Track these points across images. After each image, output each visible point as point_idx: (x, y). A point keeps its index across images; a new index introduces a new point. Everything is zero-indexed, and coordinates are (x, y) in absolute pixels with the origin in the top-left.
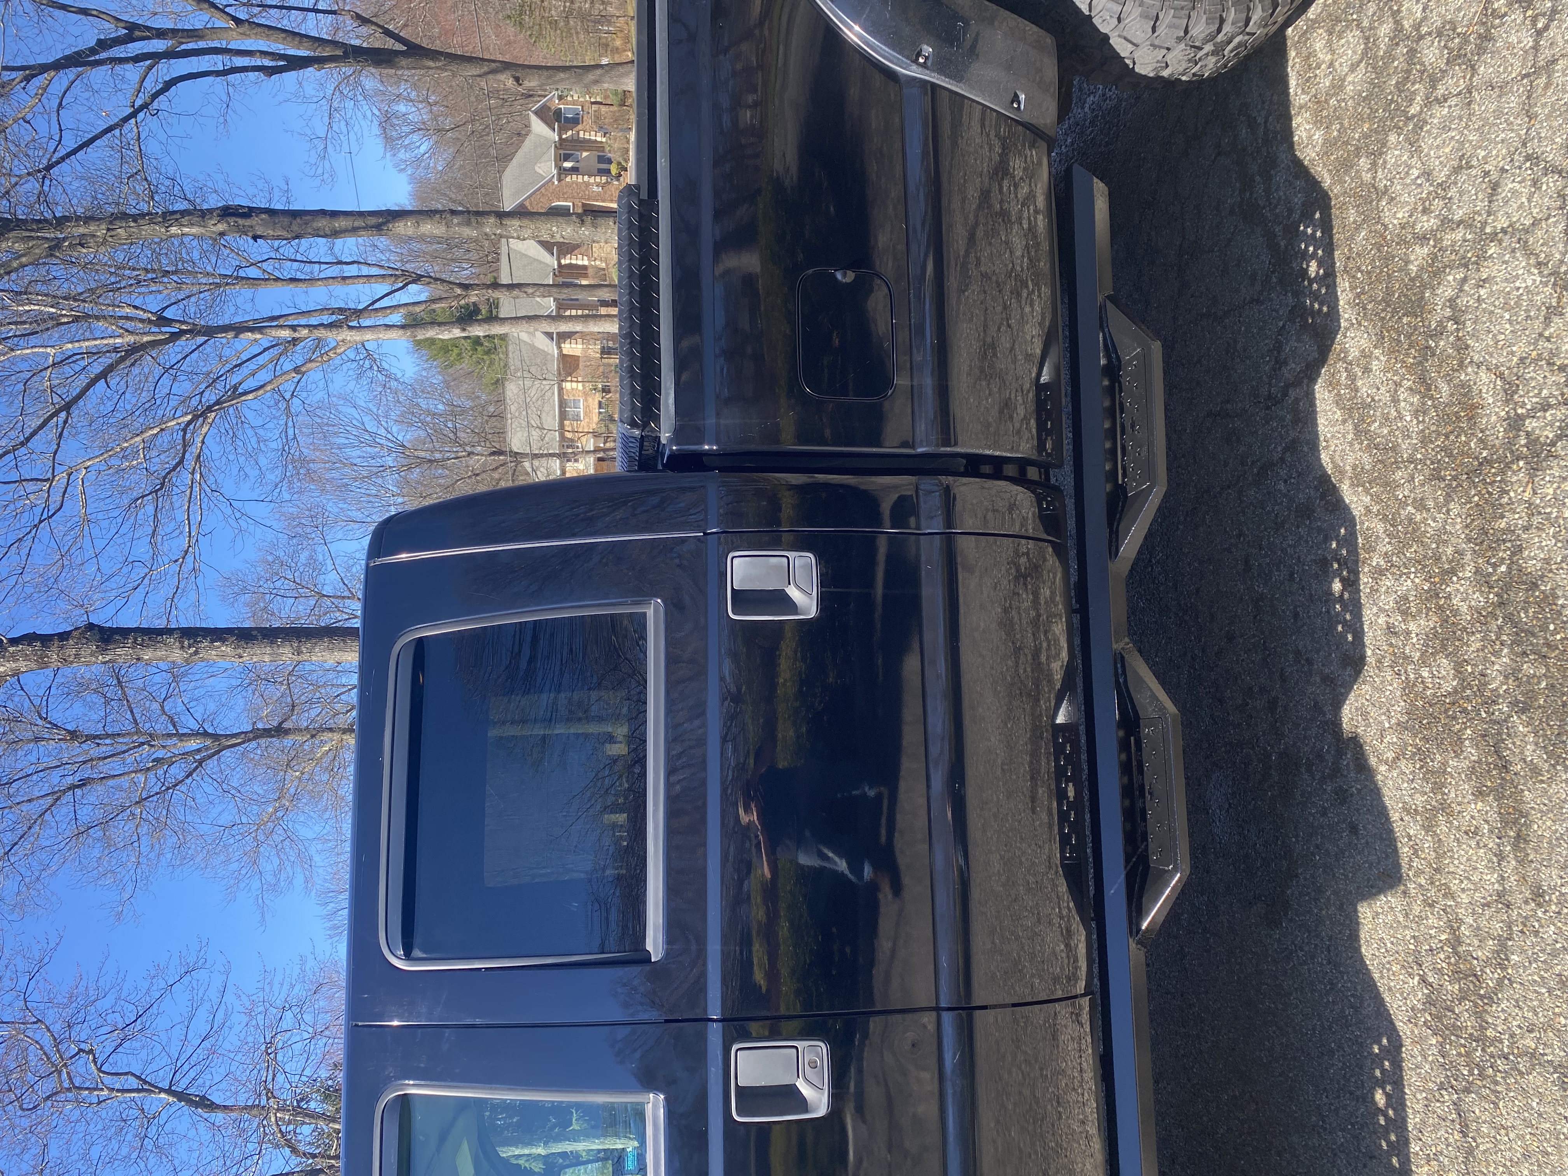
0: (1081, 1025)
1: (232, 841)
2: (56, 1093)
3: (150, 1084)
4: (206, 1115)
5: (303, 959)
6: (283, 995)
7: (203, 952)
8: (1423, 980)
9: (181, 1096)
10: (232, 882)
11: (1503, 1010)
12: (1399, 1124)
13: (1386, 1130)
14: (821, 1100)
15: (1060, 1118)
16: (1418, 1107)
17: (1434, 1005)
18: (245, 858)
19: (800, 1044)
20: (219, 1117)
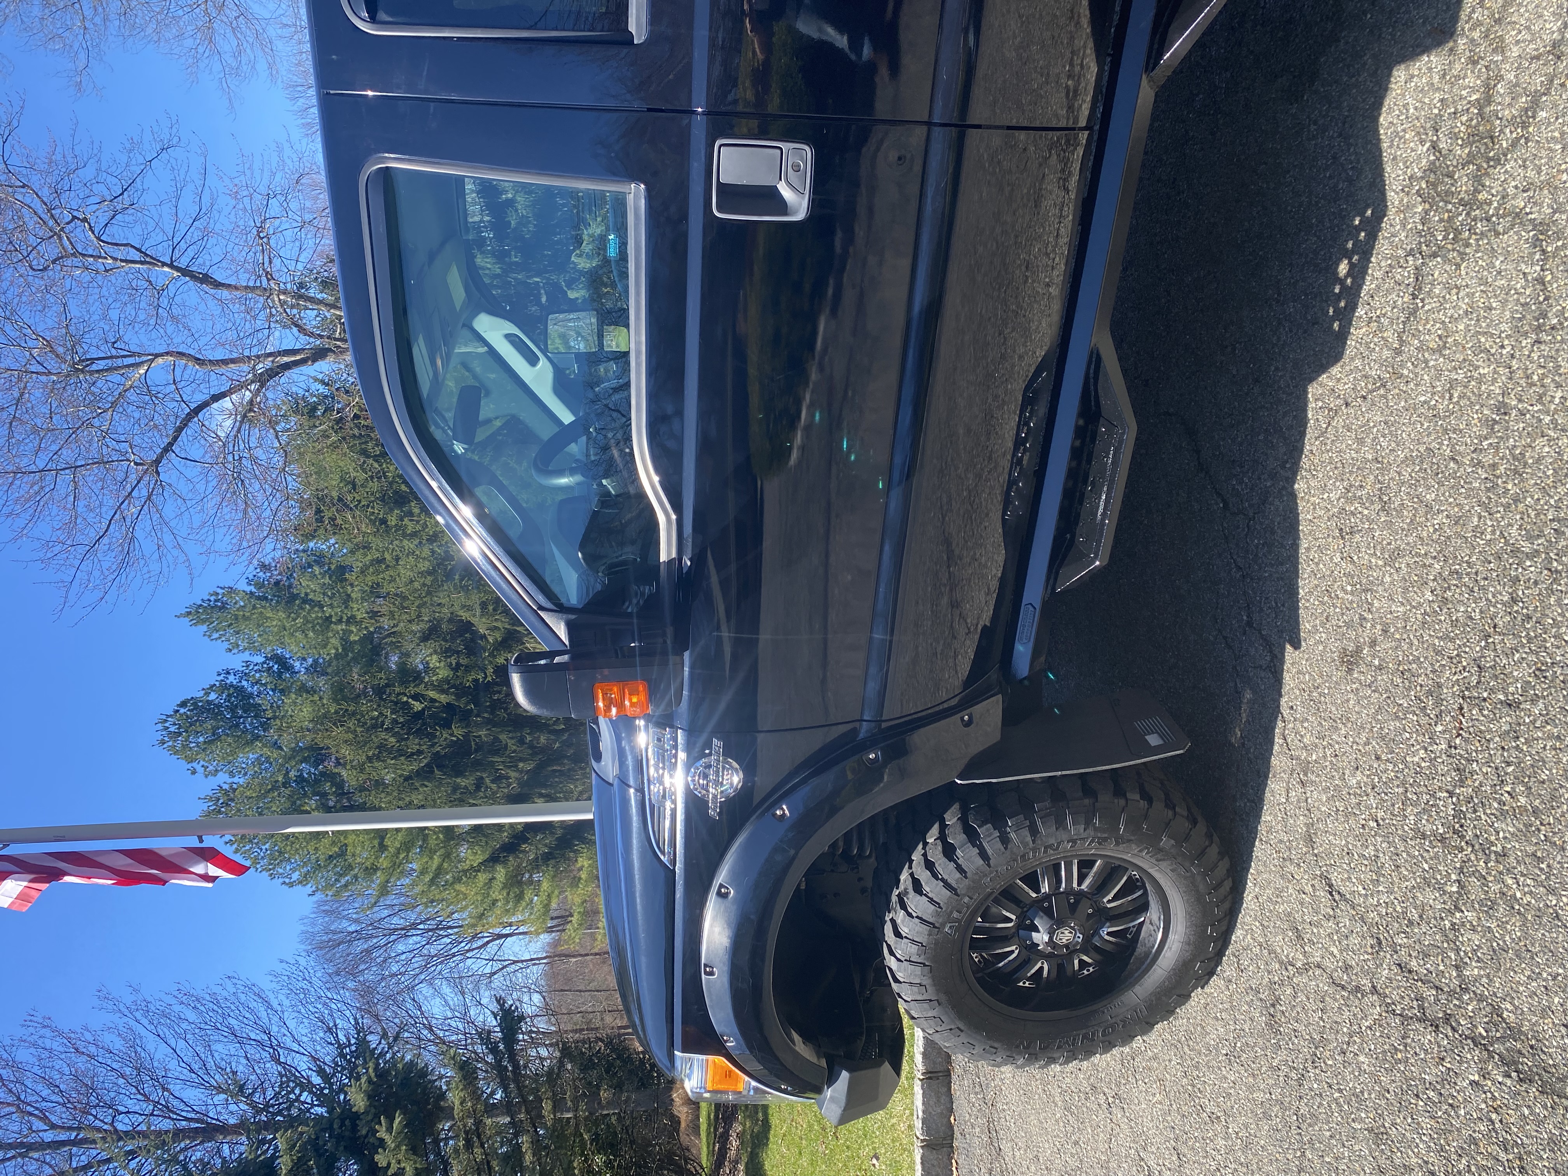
0: (1067, 191)
1: (181, 13)
2: (62, 257)
3: (151, 257)
4: (212, 291)
5: (280, 149)
6: (265, 182)
7: (174, 130)
8: (1434, 146)
9: (185, 272)
10: (191, 61)
11: (1506, 172)
12: (1352, 294)
13: (1339, 297)
14: (801, 205)
15: (1026, 282)
16: (1378, 274)
17: (1435, 173)
18: (199, 35)
19: (784, 146)
20: (225, 294)
